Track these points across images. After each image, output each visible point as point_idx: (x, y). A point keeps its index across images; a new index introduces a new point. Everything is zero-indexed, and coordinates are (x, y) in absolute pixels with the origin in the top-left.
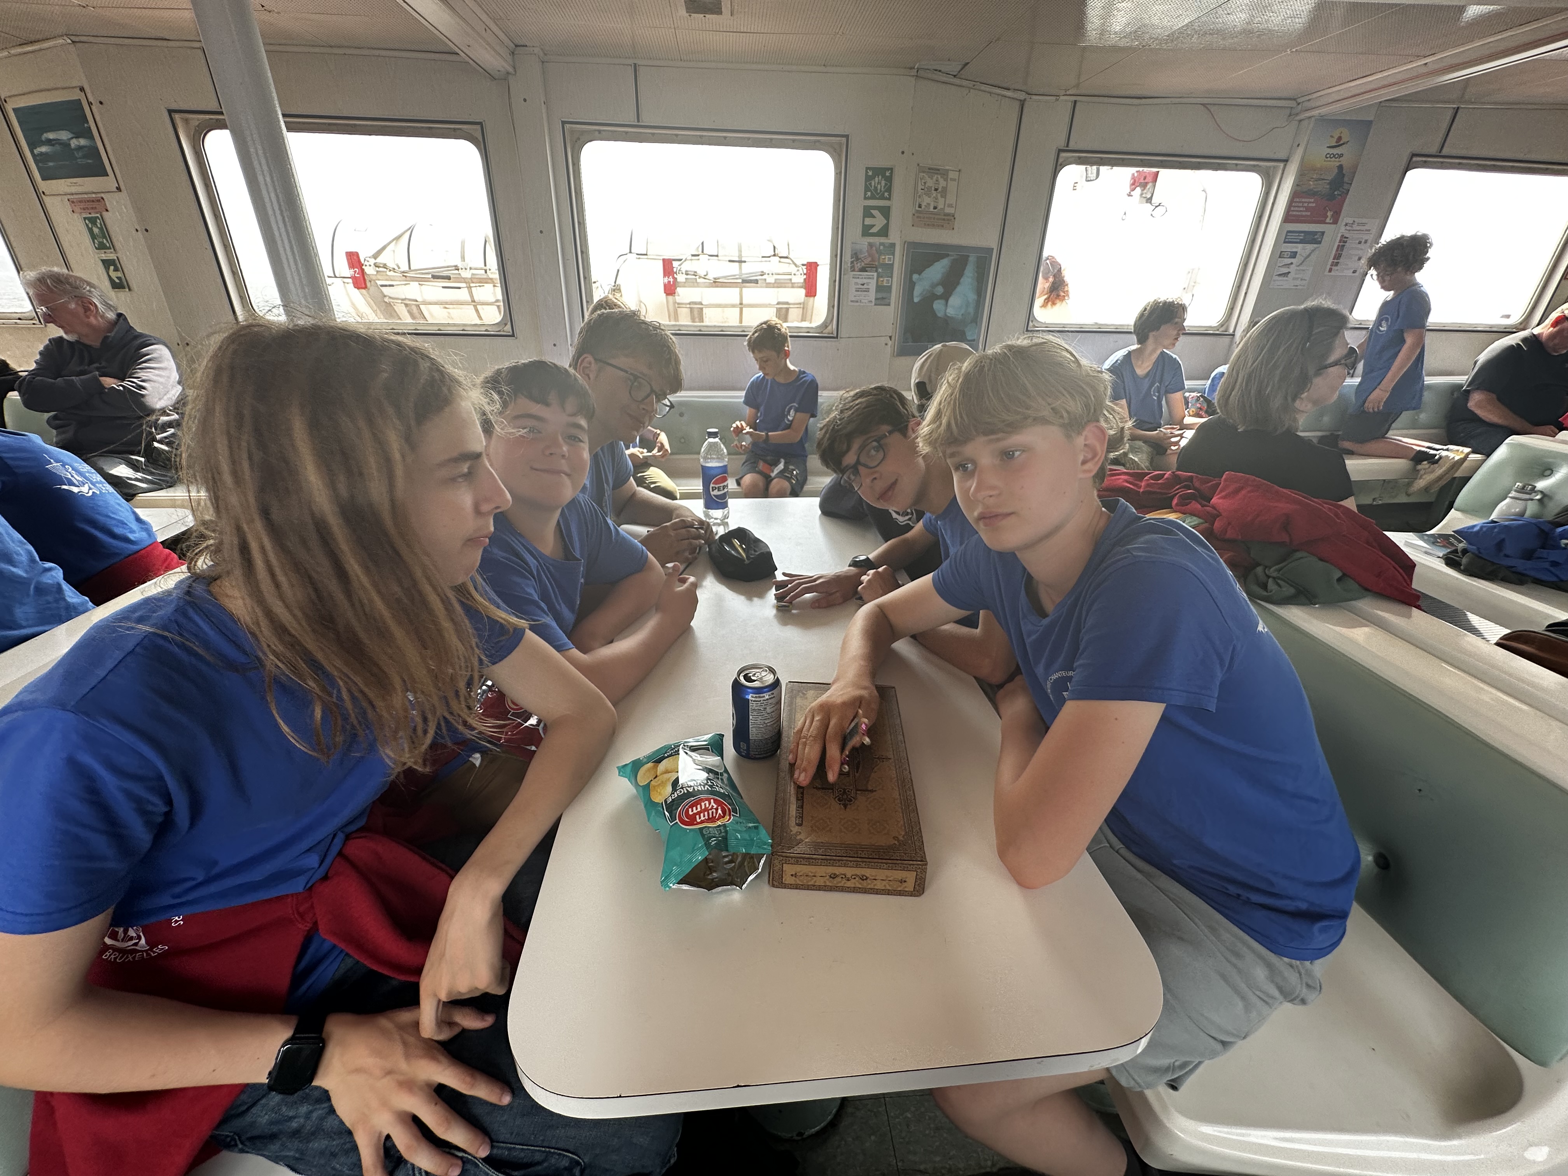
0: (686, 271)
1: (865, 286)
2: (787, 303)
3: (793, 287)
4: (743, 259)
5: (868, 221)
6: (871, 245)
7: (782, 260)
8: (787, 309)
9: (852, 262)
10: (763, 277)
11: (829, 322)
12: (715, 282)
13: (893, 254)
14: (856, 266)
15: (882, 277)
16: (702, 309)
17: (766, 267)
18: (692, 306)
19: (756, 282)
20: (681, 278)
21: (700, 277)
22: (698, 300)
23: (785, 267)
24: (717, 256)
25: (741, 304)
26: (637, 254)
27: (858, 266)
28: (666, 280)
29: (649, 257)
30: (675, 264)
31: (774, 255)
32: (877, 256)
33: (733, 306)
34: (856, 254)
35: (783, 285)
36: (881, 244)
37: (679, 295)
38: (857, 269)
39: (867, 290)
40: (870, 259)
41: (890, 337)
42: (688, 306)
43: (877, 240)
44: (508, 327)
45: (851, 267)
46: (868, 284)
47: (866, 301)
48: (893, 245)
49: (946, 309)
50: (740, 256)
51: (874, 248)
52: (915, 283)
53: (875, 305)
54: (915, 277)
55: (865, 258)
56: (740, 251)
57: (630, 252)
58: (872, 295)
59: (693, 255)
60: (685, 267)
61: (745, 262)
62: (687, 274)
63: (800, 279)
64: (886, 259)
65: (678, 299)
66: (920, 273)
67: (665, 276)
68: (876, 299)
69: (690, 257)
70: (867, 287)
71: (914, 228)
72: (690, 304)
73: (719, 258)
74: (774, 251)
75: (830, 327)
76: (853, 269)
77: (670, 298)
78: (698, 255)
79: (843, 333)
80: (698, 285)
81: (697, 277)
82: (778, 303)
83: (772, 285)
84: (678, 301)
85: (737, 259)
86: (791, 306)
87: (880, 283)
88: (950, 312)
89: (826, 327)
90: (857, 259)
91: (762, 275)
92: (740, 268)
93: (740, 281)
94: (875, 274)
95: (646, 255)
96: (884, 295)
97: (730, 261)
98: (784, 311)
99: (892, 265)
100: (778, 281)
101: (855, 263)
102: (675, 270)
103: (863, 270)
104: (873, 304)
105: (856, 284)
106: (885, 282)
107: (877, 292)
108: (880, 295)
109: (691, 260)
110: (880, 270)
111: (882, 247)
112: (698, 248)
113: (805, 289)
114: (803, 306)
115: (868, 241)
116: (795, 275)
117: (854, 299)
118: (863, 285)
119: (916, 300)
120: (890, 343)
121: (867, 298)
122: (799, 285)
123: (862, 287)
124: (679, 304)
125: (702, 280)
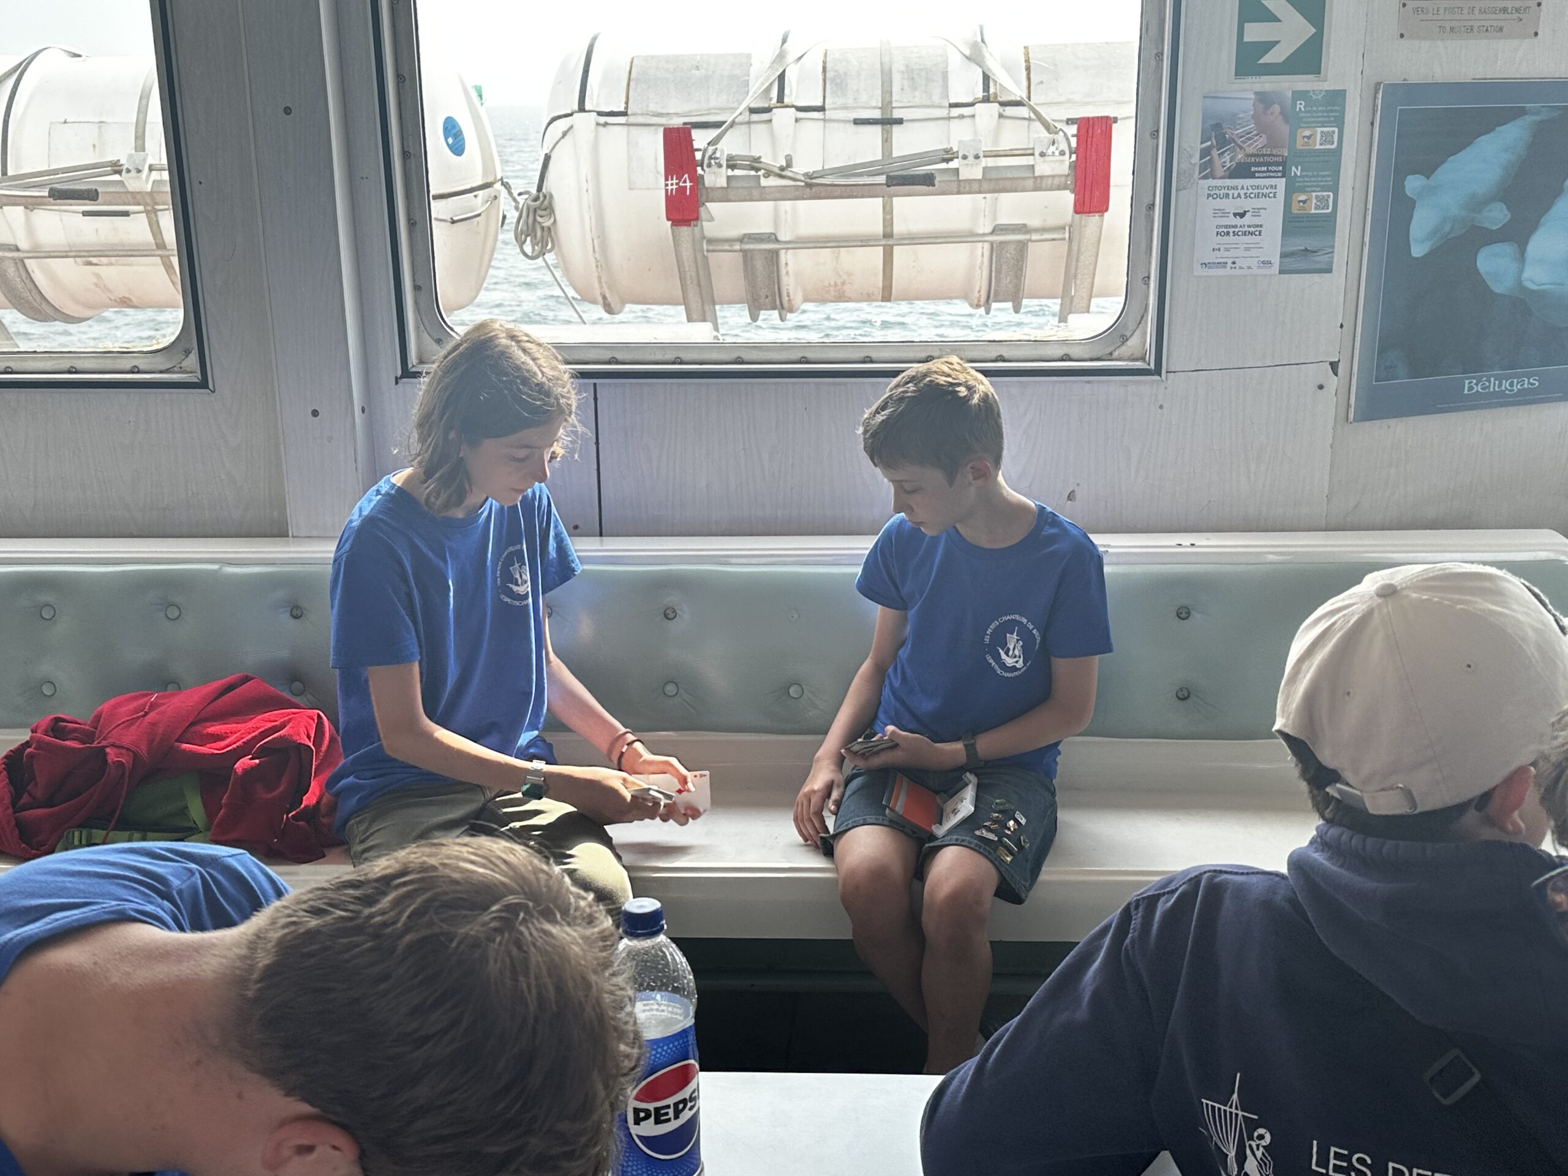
0: (730, 158)
1: (1248, 219)
2: (1023, 229)
3: (1036, 189)
4: (896, 114)
5: (1255, 32)
6: (1264, 99)
7: (1010, 111)
8: (1022, 247)
9: (1205, 153)
10: (953, 164)
11: (1131, 325)
12: (809, 185)
13: (1340, 123)
14: (1218, 162)
15: (1302, 190)
16: (775, 253)
17: (958, 135)
18: (747, 247)
19: (928, 180)
20: (715, 178)
21: (769, 174)
22: (767, 229)
23: (1014, 136)
24: (822, 109)
25: (888, 235)
26: (600, 114)
27: (1225, 160)
28: (673, 186)
29: (632, 120)
30: (700, 139)
31: (986, 100)
32: (1285, 129)
33: (865, 241)
34: (1217, 126)
35: (1008, 184)
36: (1298, 95)
37: (712, 219)
38: (1220, 171)
39: (1255, 231)
40: (1262, 141)
41: (1334, 366)
42: (737, 247)
43: (1286, 85)
44: (193, 360)
45: (1203, 167)
46: (1257, 212)
47: (1254, 263)
48: (1337, 98)
49: (1521, 271)
50: (887, 104)
51: (1277, 108)
52: (1414, 202)
53: (1281, 272)
54: (1413, 184)
55: (1248, 136)
56: (887, 92)
57: (582, 109)
58: (1271, 243)
59: (753, 111)
60: (731, 145)
61: (900, 121)
62: (732, 167)
63: (1058, 165)
64: (1317, 138)
65: (709, 228)
66: (1428, 171)
67: (668, 174)
68: (1283, 255)
69: (746, 117)
70: (1257, 221)
71: (1402, 41)
72: (742, 239)
73: (829, 114)
74: (986, 88)
75: (1133, 342)
76: (1207, 170)
77: (684, 230)
78: (768, 110)
79: (1176, 355)
80: (763, 195)
81: (761, 173)
82: (997, 230)
83: (976, 186)
84: (707, 234)
85: (877, 114)
86: (1034, 237)
87: (1295, 210)
88: (1535, 276)
89: (1124, 339)
90: (1223, 142)
91: (947, 160)
92: (887, 141)
93: (882, 179)
94: (1281, 183)
95: (624, 114)
96: (1309, 243)
97: (858, 122)
98: (1012, 248)
99: (1337, 153)
100: (994, 175)
101: (1215, 153)
102: (698, 156)
103: (1241, 171)
104: (1276, 268)
105: (1222, 213)
106: (1312, 204)
107: (1286, 233)
108: (1299, 243)
109: (749, 123)
110: (1296, 171)
111: (1301, 105)
112: (768, 90)
113: (1073, 191)
114: (1071, 235)
115: (1258, 88)
116: (1042, 155)
117: (1212, 257)
118: (1242, 215)
119: (1418, 250)
120: (1333, 382)
121: (1253, 253)
122: (1056, 181)
123: (1238, 221)
124: (710, 241)
125: (773, 182)
